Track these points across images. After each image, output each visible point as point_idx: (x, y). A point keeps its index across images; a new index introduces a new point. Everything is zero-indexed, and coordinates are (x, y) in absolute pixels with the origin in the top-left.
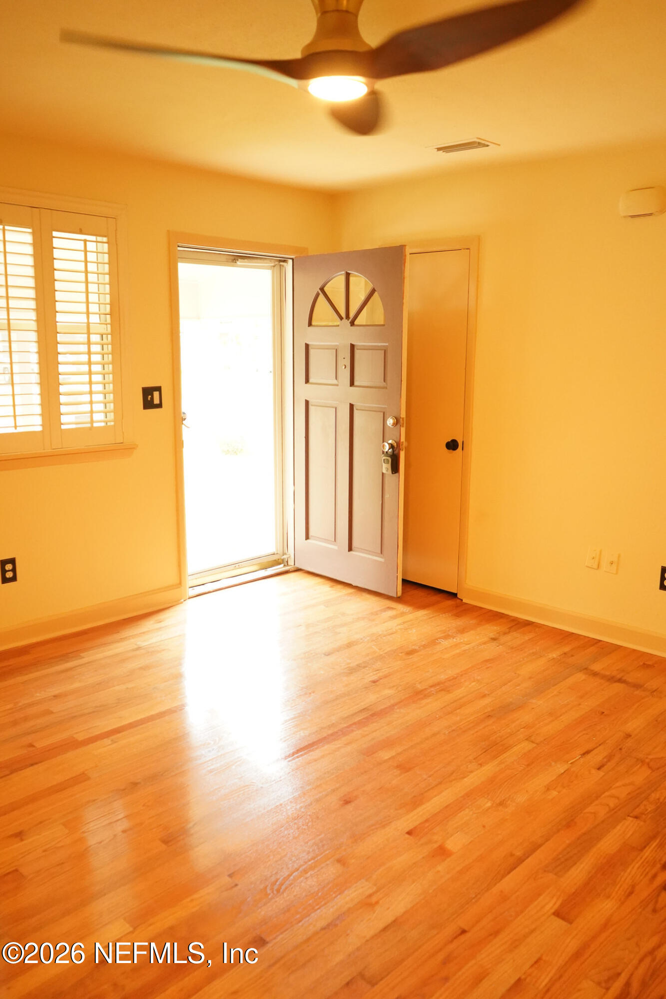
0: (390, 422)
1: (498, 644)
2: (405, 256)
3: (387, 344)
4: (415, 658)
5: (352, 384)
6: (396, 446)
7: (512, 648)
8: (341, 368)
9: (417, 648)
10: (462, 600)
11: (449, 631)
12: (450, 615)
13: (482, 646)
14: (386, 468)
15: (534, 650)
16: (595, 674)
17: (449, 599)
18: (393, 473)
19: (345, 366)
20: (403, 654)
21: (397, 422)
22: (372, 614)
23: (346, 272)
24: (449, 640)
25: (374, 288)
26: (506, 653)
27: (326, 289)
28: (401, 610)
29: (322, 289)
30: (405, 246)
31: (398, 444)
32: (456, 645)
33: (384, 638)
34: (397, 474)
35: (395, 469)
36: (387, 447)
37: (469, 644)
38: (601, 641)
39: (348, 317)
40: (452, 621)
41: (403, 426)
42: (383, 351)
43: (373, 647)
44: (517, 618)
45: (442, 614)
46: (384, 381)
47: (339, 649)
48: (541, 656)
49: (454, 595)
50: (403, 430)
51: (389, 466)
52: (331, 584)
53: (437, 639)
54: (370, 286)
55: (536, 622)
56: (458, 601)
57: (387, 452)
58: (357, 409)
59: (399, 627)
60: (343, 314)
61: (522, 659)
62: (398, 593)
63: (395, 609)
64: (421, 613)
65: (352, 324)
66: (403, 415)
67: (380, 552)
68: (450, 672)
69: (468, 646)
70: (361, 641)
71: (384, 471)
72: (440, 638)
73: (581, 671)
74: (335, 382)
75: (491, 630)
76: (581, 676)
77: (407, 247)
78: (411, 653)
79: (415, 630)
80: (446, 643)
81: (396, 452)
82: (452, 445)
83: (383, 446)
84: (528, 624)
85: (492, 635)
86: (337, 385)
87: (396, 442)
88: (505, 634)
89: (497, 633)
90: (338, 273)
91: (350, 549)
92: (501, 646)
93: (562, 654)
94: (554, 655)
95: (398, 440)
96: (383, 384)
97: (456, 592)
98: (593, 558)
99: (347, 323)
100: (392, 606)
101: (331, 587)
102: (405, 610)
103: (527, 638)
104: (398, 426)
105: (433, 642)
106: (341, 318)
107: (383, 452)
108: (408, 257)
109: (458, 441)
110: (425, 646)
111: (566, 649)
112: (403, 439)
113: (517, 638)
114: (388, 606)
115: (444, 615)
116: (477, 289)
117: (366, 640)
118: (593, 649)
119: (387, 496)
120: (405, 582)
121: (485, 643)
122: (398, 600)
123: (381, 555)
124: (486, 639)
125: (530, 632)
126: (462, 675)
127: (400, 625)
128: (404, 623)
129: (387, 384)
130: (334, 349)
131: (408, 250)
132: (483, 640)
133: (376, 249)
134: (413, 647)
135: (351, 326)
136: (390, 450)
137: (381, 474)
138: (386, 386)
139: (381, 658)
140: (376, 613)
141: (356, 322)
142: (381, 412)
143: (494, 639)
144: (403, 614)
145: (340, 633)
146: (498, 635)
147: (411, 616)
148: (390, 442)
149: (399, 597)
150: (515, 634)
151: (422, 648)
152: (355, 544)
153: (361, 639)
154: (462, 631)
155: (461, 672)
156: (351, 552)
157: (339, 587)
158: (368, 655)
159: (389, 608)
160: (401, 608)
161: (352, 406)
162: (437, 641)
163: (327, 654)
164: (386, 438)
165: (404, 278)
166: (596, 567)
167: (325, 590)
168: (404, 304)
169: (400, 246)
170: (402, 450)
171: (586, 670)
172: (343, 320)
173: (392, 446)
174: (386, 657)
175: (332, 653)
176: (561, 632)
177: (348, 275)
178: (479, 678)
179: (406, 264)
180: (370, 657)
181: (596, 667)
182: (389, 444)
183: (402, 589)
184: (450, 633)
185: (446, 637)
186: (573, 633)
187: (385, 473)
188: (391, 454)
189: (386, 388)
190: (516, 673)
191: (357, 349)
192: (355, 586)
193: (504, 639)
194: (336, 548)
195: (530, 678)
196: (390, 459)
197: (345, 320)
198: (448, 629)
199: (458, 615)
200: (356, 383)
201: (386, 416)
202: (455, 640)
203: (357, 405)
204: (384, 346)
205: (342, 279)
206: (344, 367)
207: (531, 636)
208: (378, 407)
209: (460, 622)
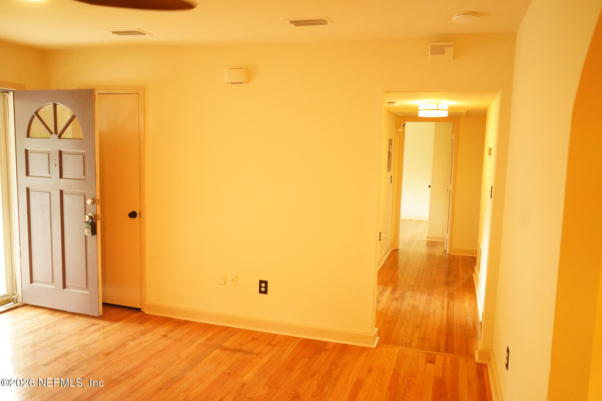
0: (89, 202)
1: (167, 339)
2: (95, 96)
3: (85, 151)
4: (111, 357)
5: (61, 176)
6: (94, 217)
7: (176, 340)
8: (53, 167)
9: (112, 350)
10: (144, 312)
11: (135, 334)
12: (136, 323)
13: (157, 342)
14: (87, 232)
15: (190, 339)
16: (226, 349)
17: (136, 313)
18: (92, 235)
19: (56, 165)
20: (103, 355)
21: (94, 202)
22: (81, 330)
23: (54, 103)
24: (135, 341)
25: (74, 115)
26: (172, 344)
27: (39, 113)
28: (102, 325)
29: (36, 113)
30: (95, 89)
31: (96, 216)
32: (140, 344)
33: (89, 346)
34: (96, 235)
35: (94, 232)
36: (87, 218)
37: (148, 342)
38: (229, 327)
39: (56, 132)
40: (138, 327)
41: (98, 204)
42: (82, 156)
43: (81, 354)
44: (179, 319)
45: (130, 324)
46: (84, 175)
47: (56, 359)
48: (193, 343)
49: (139, 310)
50: (99, 207)
51: (90, 230)
52: (51, 312)
53: (127, 341)
54: (72, 113)
55: (191, 320)
56: (142, 313)
57: (88, 221)
58: (65, 194)
59: (101, 337)
60: (53, 130)
61: (182, 347)
62: (100, 313)
63: (98, 324)
64: (116, 325)
65: (60, 137)
66: (98, 197)
67: (86, 287)
68: (135, 363)
69: (148, 343)
70: (73, 351)
71: (86, 234)
72: (129, 340)
73: (217, 348)
74: (49, 175)
75: (162, 330)
76: (217, 352)
77: (96, 90)
78: (108, 354)
79: (111, 338)
80: (132, 343)
81: (94, 221)
82: (133, 215)
83: (85, 218)
84: (186, 322)
85: (163, 333)
86: (50, 177)
87: (94, 215)
88: (172, 331)
89: (167, 331)
90: (47, 103)
91: (64, 287)
92: (169, 340)
93: (207, 339)
94: (202, 340)
95: (95, 213)
96: (83, 177)
97: (140, 308)
98: (222, 279)
99: (56, 136)
100: (97, 323)
101: (51, 314)
102: (105, 324)
103: (185, 332)
104: (95, 204)
105: (124, 344)
106: (51, 133)
107: (85, 222)
108: (97, 96)
109: (136, 212)
110: (118, 348)
111: (209, 335)
112: (99, 212)
113: (179, 333)
114: (93, 323)
115: (132, 324)
116: (144, 119)
117: (76, 350)
118: (224, 333)
119: (89, 250)
120: (105, 304)
121: (158, 339)
122: (100, 318)
123: (87, 289)
124: (159, 337)
125: (187, 328)
126: (143, 364)
127: (101, 335)
128: (104, 333)
129: (86, 177)
130: (48, 153)
131: (97, 92)
132: (157, 337)
133: (75, 90)
134: (110, 350)
135: (59, 138)
136: (90, 220)
137: (85, 236)
138: (85, 178)
139: (87, 361)
140: (85, 329)
141: (62, 136)
142: (83, 195)
143: (164, 336)
144: (104, 327)
145: (57, 348)
146: (167, 333)
147: (109, 328)
148: (90, 214)
149: (101, 316)
150: (177, 331)
151: (116, 349)
152: (68, 283)
153: (73, 349)
154: (144, 333)
155: (143, 361)
156: (65, 289)
157: (57, 314)
158: (77, 360)
159: (94, 324)
160: (102, 323)
161: (61, 192)
162: (126, 343)
163: (46, 365)
164: (87, 213)
165: (95, 110)
166: (223, 283)
167: (46, 316)
168: (96, 126)
169: (91, 89)
170: (99, 220)
171: (221, 348)
172: (52, 134)
173: (91, 217)
174: (91, 359)
175: (50, 363)
176: (206, 325)
177: (55, 105)
178: (154, 364)
179: (96, 101)
180: (79, 362)
181: (226, 344)
182: (89, 216)
183: (103, 310)
184: (135, 336)
185: (133, 339)
186: (213, 325)
187: (87, 236)
188: (91, 223)
189: (85, 180)
190: (178, 357)
191: (64, 154)
192: (68, 312)
193: (171, 335)
194: (54, 287)
195: (187, 358)
196: (90, 226)
197: (54, 135)
198: (134, 334)
199: (141, 323)
200: (64, 176)
201: (86, 197)
202: (139, 340)
203: (65, 190)
204: (83, 152)
205: (50, 107)
206: (54, 166)
207: (188, 330)
208: (80, 192)
209: (142, 328)
